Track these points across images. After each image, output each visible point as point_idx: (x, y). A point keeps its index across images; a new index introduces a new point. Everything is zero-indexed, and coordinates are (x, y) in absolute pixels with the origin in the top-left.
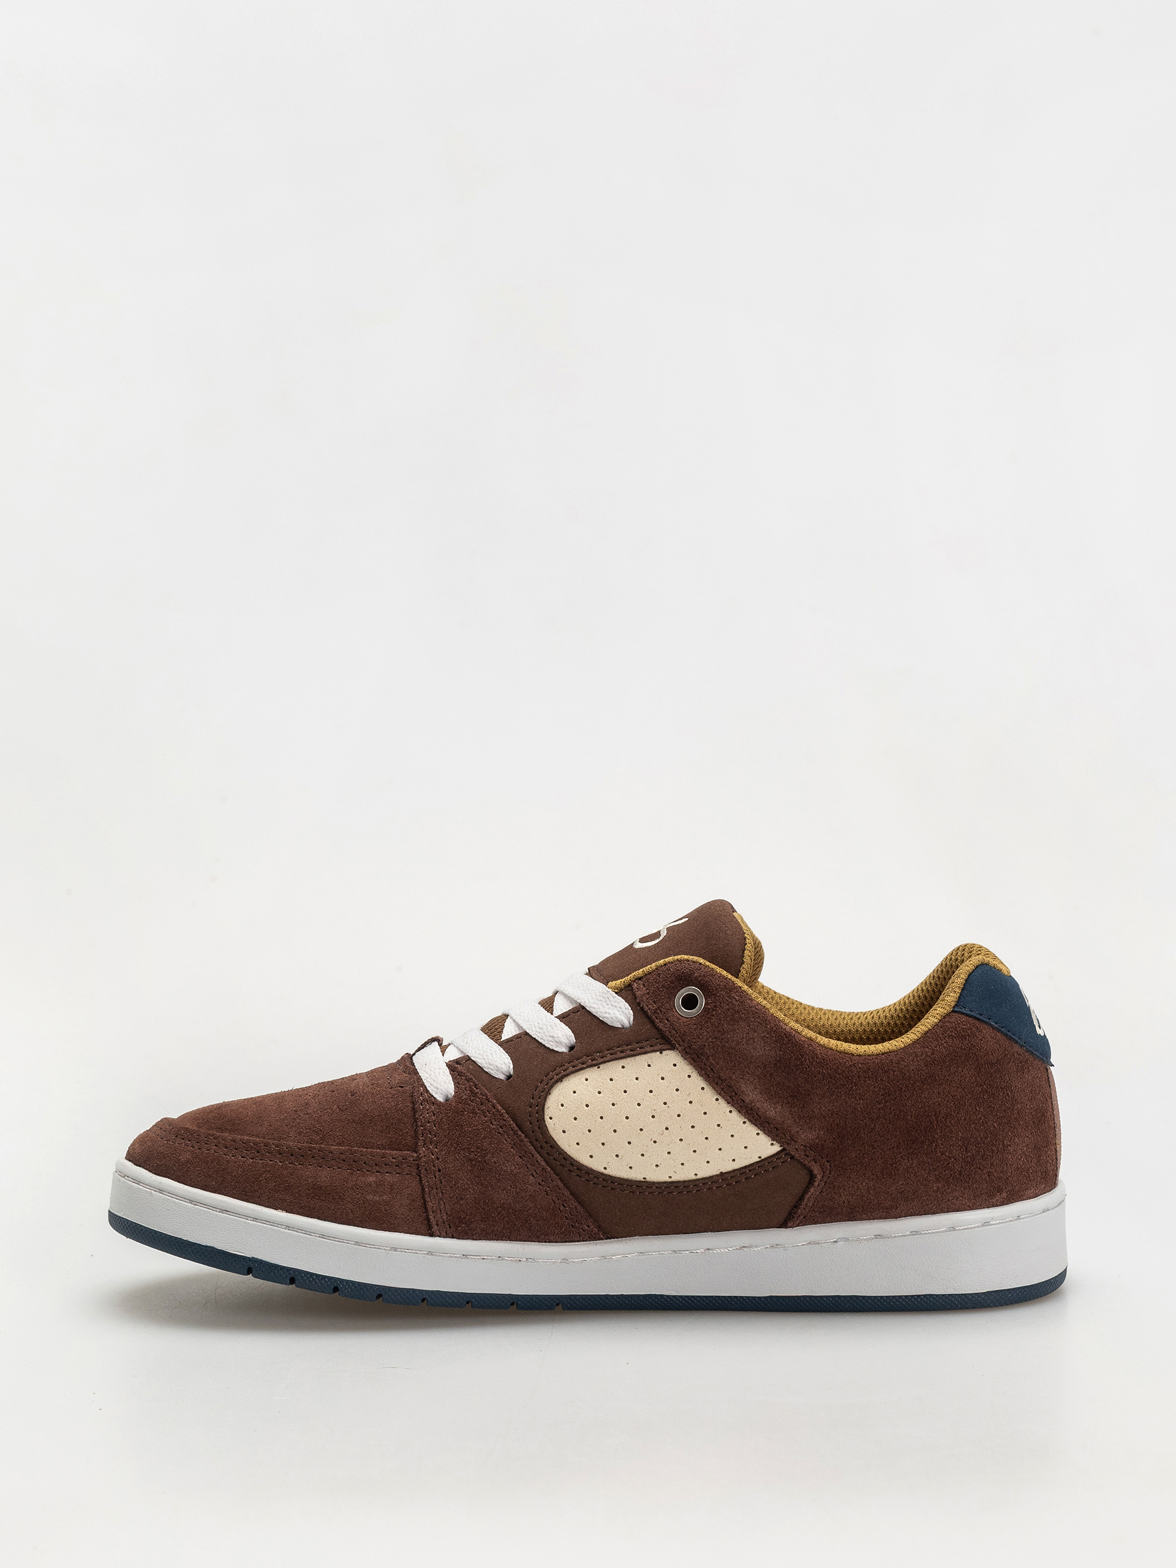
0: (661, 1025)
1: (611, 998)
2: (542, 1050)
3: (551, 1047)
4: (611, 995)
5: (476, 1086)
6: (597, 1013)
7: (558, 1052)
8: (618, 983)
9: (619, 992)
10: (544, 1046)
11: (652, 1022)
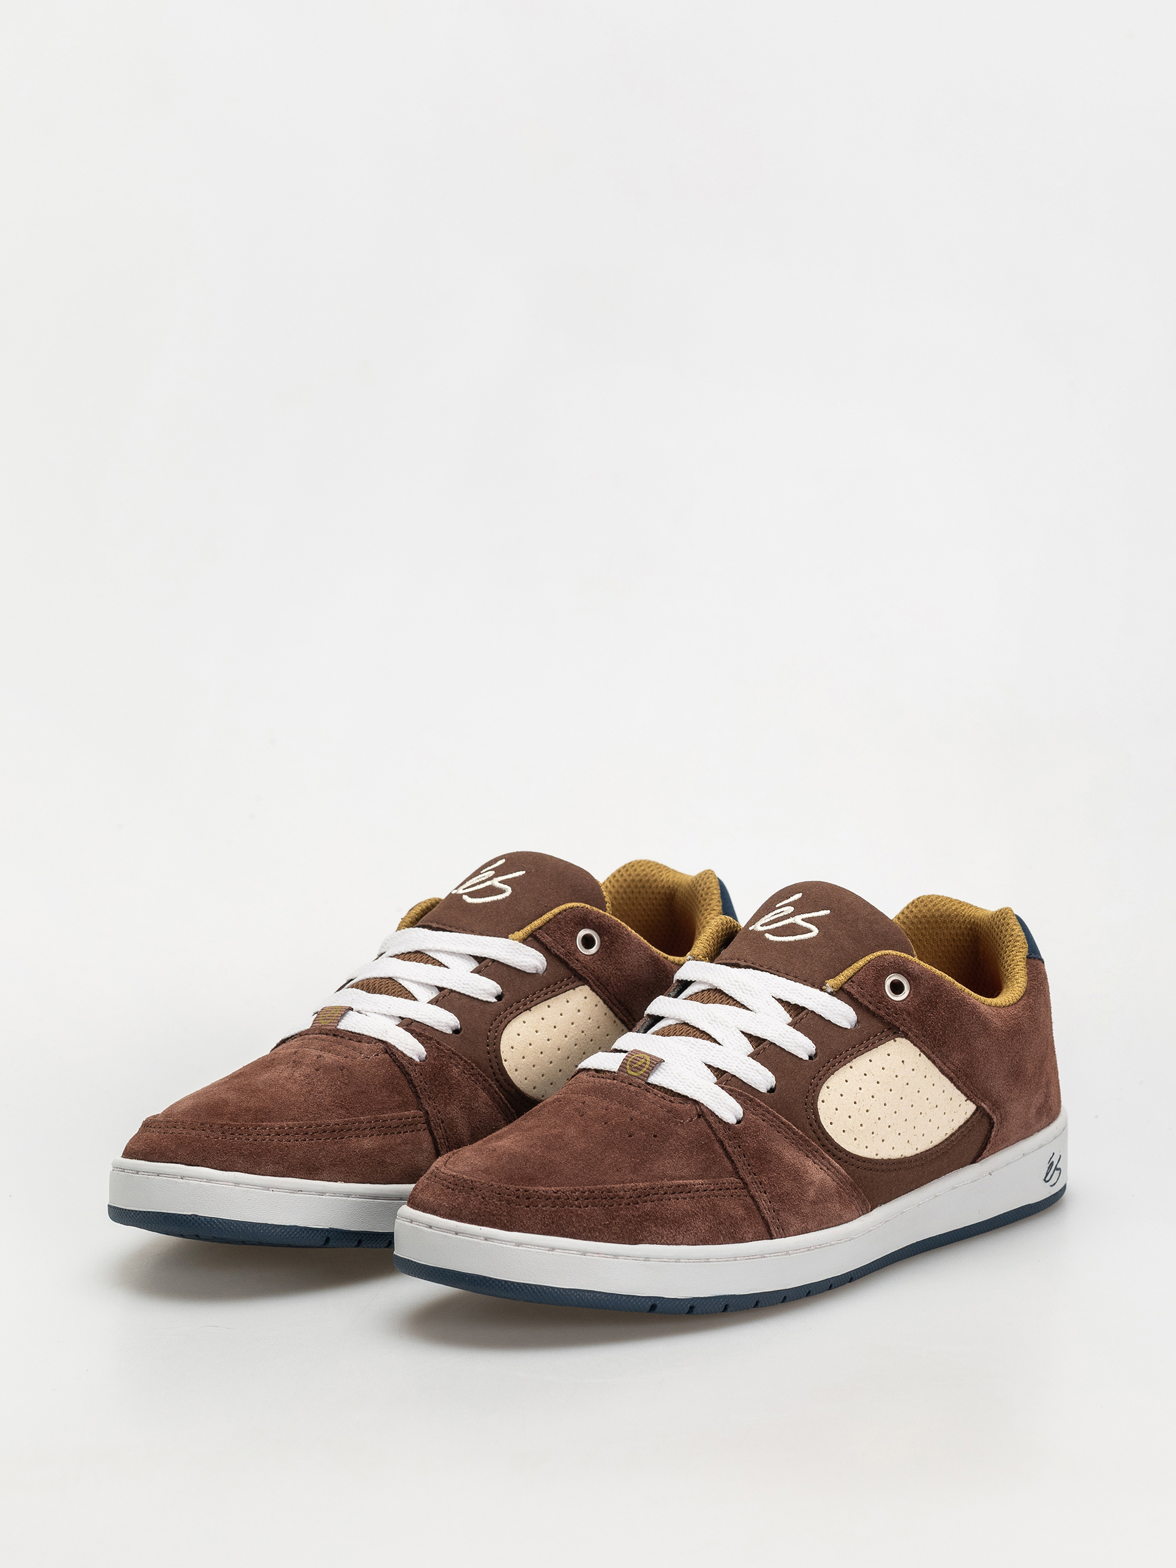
0: (573, 966)
1: (522, 949)
2: (476, 1003)
3: (484, 999)
4: (520, 946)
5: (438, 1043)
6: (513, 963)
7: (491, 1002)
8: (521, 934)
9: (524, 941)
10: (477, 999)
11: (566, 965)
